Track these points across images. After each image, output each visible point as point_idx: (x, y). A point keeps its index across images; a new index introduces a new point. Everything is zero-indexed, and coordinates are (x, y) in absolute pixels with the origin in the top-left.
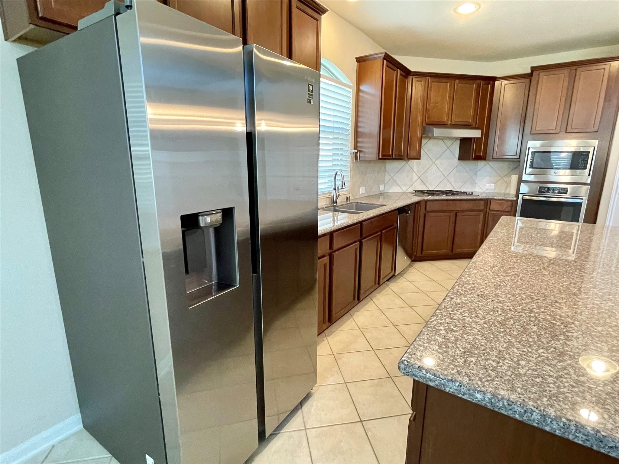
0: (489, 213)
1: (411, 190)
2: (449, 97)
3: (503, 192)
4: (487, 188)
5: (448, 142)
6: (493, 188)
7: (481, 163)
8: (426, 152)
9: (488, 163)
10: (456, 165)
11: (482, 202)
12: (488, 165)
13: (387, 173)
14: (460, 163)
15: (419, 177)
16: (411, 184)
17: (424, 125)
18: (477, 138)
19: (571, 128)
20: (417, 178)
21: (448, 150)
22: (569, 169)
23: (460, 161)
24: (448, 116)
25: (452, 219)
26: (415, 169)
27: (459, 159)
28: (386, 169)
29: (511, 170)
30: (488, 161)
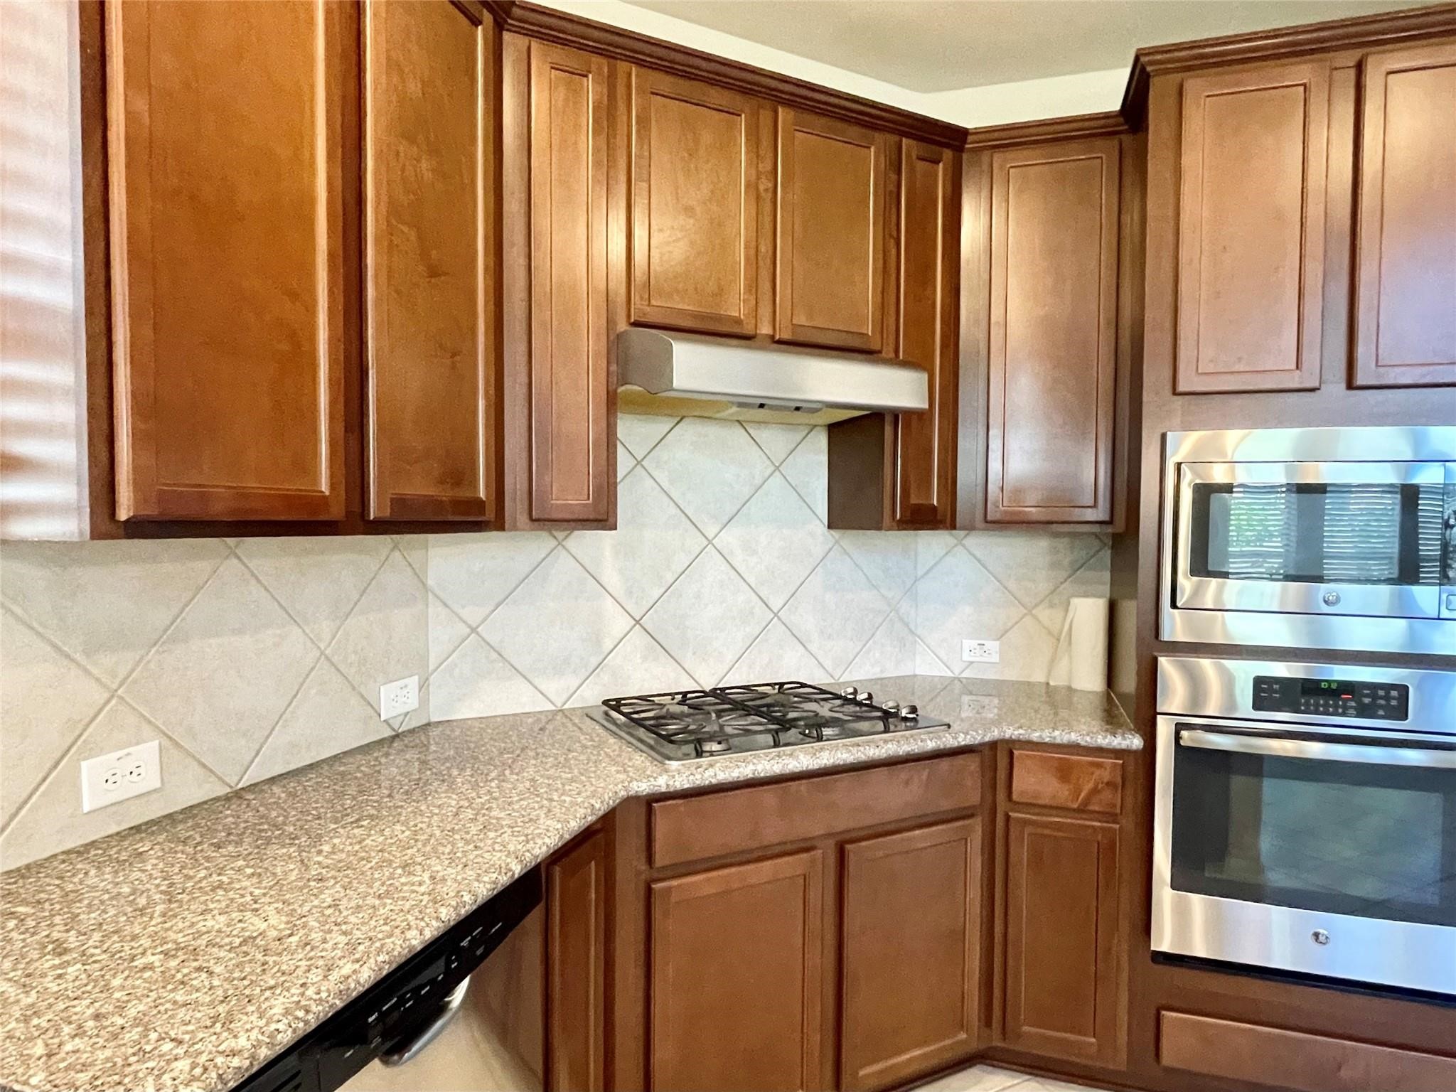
0: (1008, 818)
1: (593, 695)
2: (752, 186)
3: (1039, 677)
4: (967, 657)
5: (775, 439)
6: (995, 658)
7: (931, 543)
8: (665, 485)
9: (960, 543)
10: (819, 551)
11: (972, 763)
12: (960, 548)
13: (435, 609)
14: (837, 542)
15: (638, 622)
16: (594, 661)
17: (622, 326)
18: (909, 414)
19: (1377, 365)
20: (623, 623)
21: (777, 480)
22: (1389, 581)
23: (836, 534)
24: (753, 285)
25: (822, 893)
26: (611, 578)
27: (830, 526)
28: (430, 582)
29: (1065, 574)
30: (962, 533)
